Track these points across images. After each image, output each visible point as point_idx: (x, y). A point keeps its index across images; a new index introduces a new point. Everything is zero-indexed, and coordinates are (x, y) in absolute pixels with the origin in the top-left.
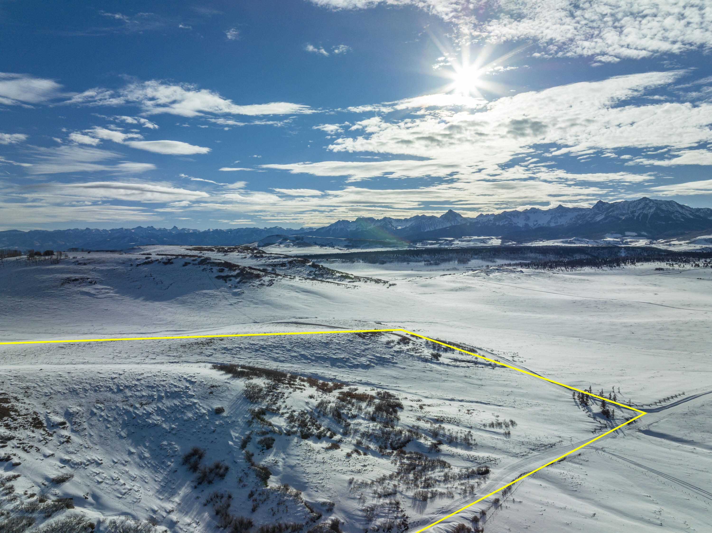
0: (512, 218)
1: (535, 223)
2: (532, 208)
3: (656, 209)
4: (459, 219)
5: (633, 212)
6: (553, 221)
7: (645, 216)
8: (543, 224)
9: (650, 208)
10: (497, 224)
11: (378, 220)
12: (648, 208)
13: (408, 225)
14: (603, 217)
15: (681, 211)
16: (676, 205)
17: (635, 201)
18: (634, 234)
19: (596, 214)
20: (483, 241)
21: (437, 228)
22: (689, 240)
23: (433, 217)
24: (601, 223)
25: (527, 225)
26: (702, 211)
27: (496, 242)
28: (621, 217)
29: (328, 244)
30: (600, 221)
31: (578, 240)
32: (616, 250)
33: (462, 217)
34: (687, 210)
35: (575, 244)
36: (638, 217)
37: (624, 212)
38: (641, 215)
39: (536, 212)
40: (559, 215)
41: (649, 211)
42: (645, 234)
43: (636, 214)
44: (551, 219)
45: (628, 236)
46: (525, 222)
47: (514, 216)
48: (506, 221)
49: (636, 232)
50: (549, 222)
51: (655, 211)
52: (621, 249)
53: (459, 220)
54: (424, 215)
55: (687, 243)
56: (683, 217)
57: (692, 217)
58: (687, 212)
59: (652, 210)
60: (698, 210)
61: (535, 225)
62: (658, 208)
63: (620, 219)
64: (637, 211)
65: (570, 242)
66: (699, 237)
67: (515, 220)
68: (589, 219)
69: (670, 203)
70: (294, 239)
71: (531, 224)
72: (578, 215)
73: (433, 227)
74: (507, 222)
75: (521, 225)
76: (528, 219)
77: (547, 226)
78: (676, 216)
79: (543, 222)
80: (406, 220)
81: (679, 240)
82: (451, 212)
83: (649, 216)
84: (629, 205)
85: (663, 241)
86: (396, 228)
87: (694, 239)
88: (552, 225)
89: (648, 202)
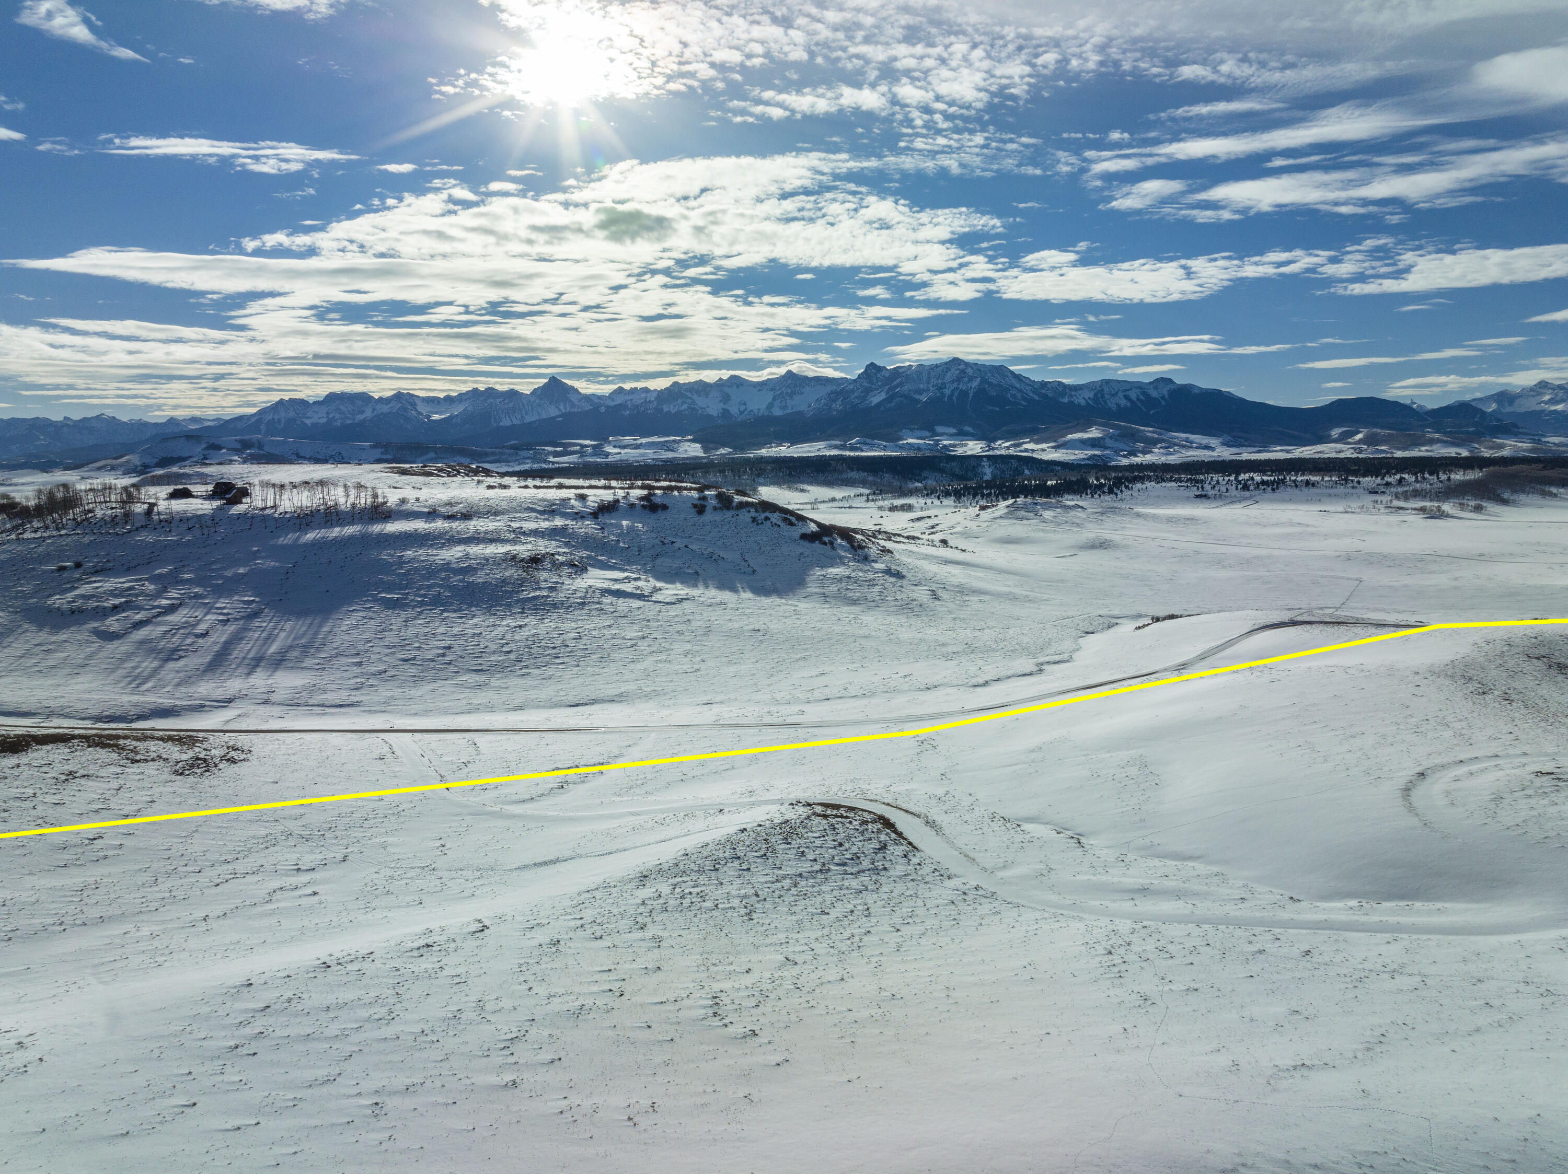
0: (695, 397)
1: (742, 408)
2: (732, 377)
3: (981, 382)
4: (574, 399)
5: (940, 388)
6: (777, 403)
7: (964, 394)
8: (759, 409)
9: (971, 379)
10: (666, 409)
11: (381, 398)
12: (966, 379)
13: (457, 410)
14: (883, 396)
15: (1018, 386)
16: (1009, 375)
17: (937, 366)
18: (953, 431)
19: (868, 391)
20: (668, 447)
21: (528, 419)
22: (1055, 441)
23: (513, 394)
24: (882, 408)
25: (725, 412)
26: (1049, 386)
27: (692, 450)
28: (917, 397)
29: (332, 457)
30: (879, 405)
31: (865, 444)
32: (973, 463)
33: (580, 393)
34: (1029, 385)
35: (862, 451)
36: (950, 397)
37: (922, 386)
38: (956, 394)
39: (742, 385)
40: (789, 391)
41: (969, 385)
42: (970, 429)
43: (947, 392)
44: (774, 399)
45: (941, 435)
46: (721, 406)
47: (698, 392)
48: (683, 403)
49: (954, 427)
50: (770, 406)
51: (979, 385)
52: (982, 460)
53: (576, 402)
54: (491, 389)
55: (1053, 447)
56: (1024, 399)
57: (1036, 398)
58: (1028, 388)
59: (975, 384)
60: (1044, 384)
61: (741, 413)
62: (984, 381)
63: (918, 401)
64: (948, 385)
65: (852, 448)
66: (1070, 437)
67: (701, 402)
68: (857, 401)
69: (999, 370)
70: (238, 446)
71: (734, 410)
72: (832, 392)
73: (519, 417)
74: (685, 407)
75: (714, 413)
76: (726, 398)
77: (766, 413)
78: (1013, 396)
79: (758, 405)
80: (448, 399)
81: (1037, 442)
82: (554, 381)
83: (971, 395)
84: (929, 373)
85: (1007, 444)
86: (428, 417)
87: (1064, 439)
88: (777, 412)
89: (962, 367)
